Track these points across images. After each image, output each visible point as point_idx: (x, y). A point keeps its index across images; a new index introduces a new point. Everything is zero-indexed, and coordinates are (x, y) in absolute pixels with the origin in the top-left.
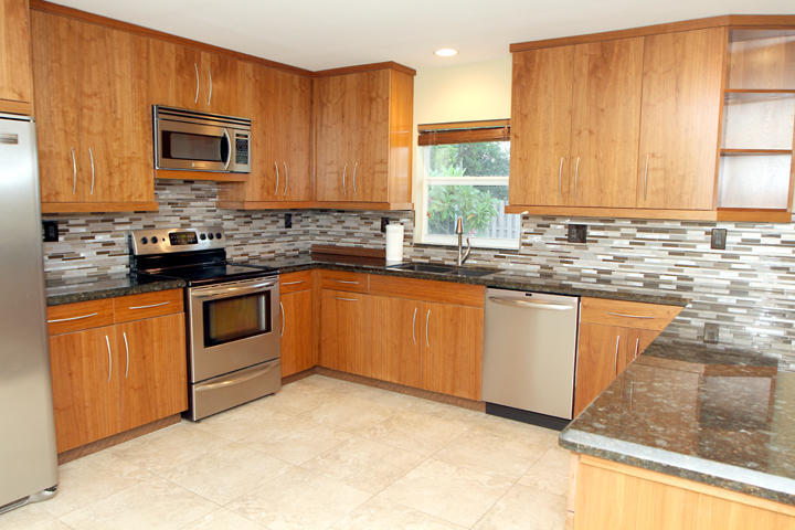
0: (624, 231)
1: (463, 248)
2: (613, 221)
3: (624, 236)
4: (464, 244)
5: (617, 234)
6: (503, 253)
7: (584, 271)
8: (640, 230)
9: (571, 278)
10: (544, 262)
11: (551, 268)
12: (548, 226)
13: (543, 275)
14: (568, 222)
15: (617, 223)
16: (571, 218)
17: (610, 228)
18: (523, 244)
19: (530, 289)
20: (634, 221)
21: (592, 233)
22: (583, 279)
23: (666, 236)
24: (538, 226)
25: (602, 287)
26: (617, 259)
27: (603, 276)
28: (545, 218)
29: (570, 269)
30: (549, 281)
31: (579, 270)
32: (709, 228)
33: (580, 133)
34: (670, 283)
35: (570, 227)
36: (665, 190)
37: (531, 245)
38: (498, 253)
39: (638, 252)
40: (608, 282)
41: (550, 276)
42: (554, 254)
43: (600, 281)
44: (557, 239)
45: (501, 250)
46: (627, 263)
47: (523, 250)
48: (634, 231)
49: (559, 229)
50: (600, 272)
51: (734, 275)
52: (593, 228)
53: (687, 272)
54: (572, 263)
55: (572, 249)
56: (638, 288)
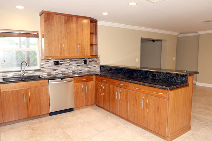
0: (68, 61)
1: (22, 71)
2: (65, 59)
3: (68, 63)
4: (23, 69)
5: (66, 62)
6: (36, 71)
7: (59, 72)
8: (71, 61)
9: (56, 75)
10: (48, 71)
11: (51, 73)
12: (49, 62)
13: (48, 75)
14: (54, 60)
15: (66, 60)
16: (55, 59)
17: (64, 61)
18: (42, 67)
19: (62, 78)
20: (69, 59)
21: (60, 63)
22: (59, 74)
23: (76, 62)
24: (46, 62)
25: (64, 76)
26: (67, 68)
27: (64, 73)
28: (48, 60)
29: (56, 72)
30: (50, 76)
31: (58, 72)
32: (84, 60)
33: (63, 38)
34: (77, 72)
35: (55, 61)
36: (82, 52)
37: (44, 67)
38: (34, 71)
39: (71, 66)
40: (65, 74)
41: (50, 75)
42: (51, 69)
43: (63, 74)
44: (51, 65)
45: (35, 70)
46: (69, 69)
47: (42, 69)
48: (70, 61)
49: (52, 62)
50: (63, 72)
51: (88, 69)
52: (61, 61)
53: (81, 69)
54: (56, 71)
55: (56, 67)
56: (71, 74)
